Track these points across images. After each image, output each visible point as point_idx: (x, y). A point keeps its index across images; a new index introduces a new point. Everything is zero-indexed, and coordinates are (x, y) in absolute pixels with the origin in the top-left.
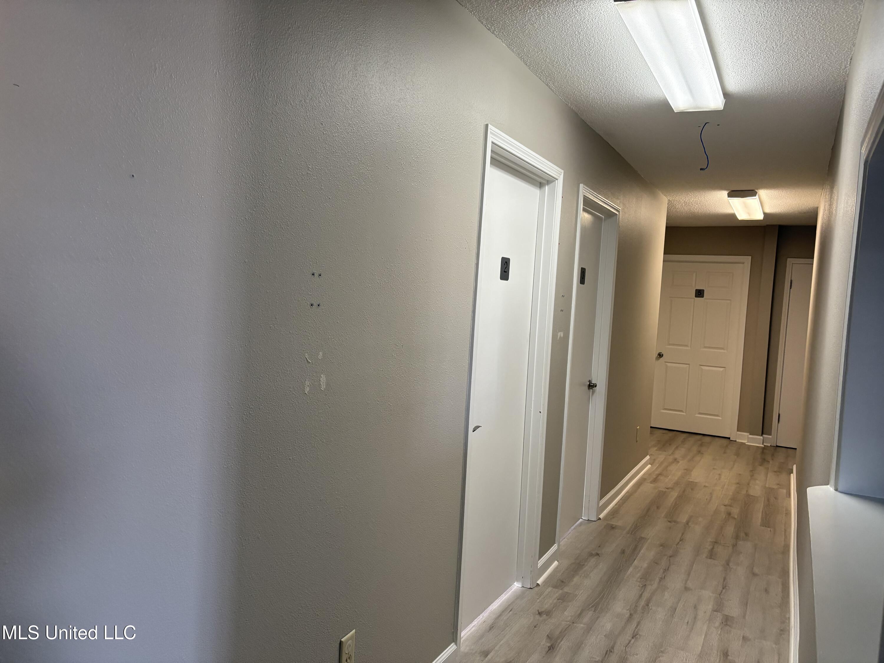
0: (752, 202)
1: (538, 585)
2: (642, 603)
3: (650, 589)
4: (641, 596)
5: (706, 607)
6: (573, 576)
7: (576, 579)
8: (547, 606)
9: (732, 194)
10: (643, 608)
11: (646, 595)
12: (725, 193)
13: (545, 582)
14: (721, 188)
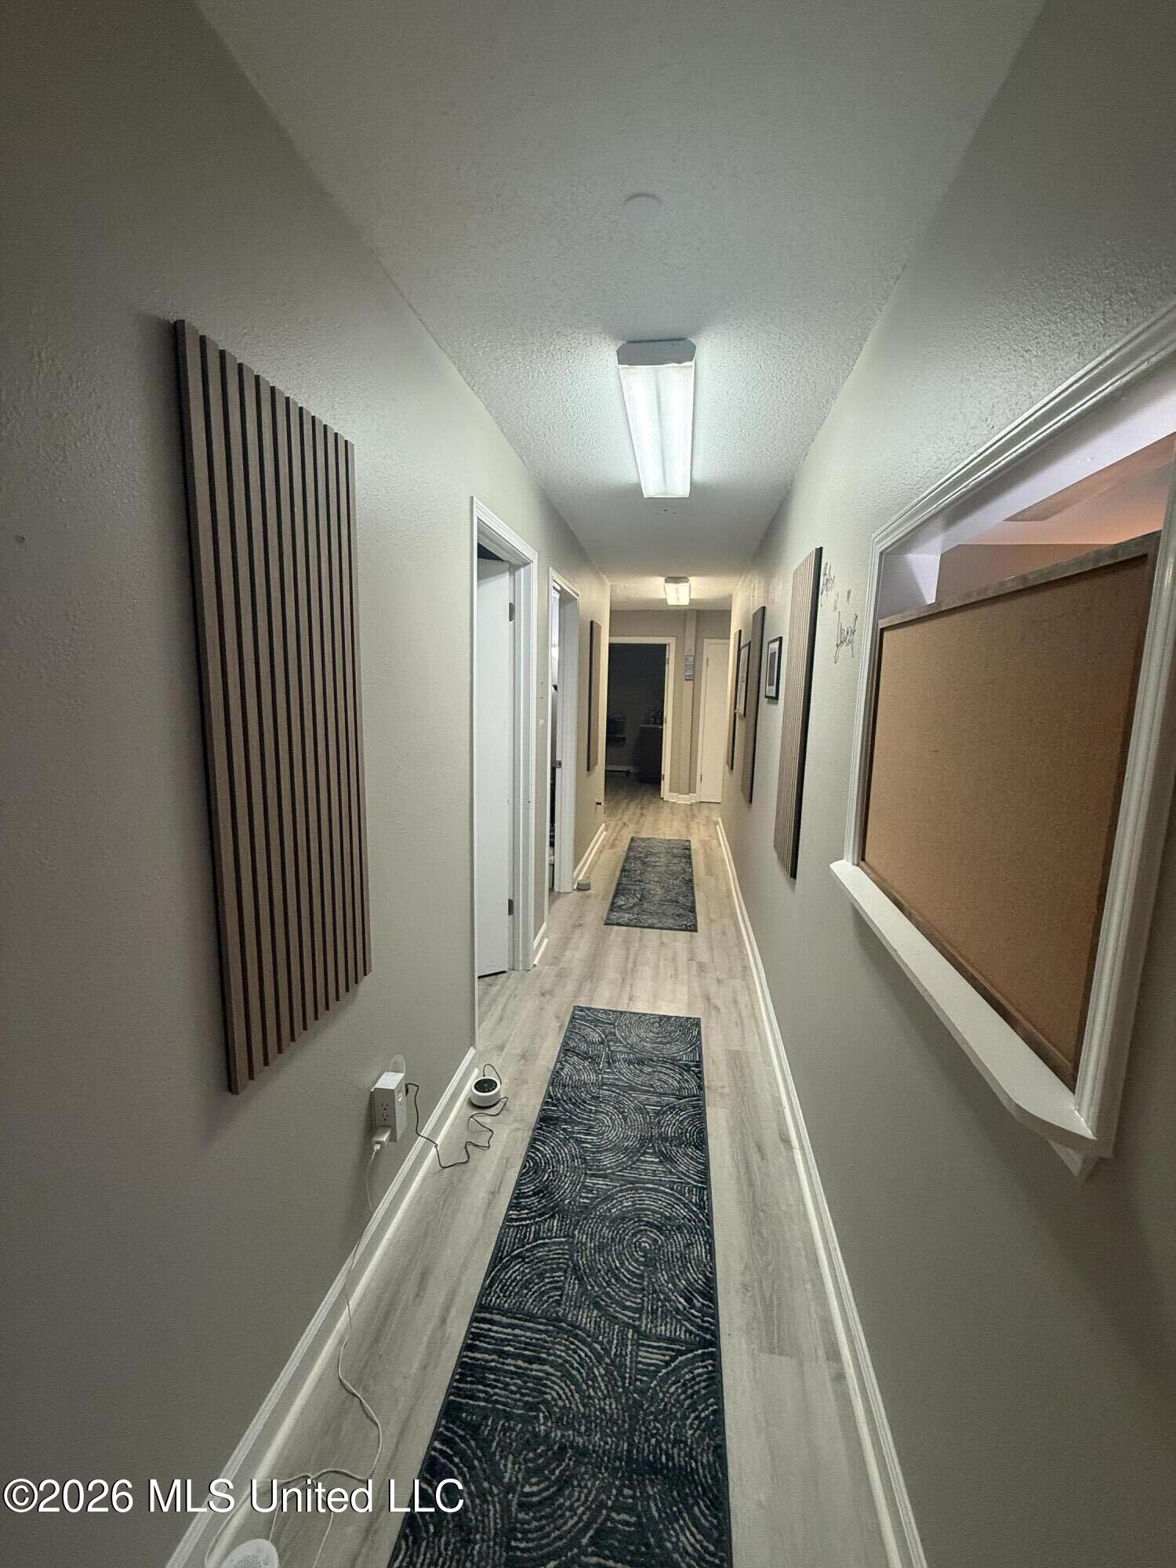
0: (683, 587)
1: (535, 966)
2: (630, 965)
3: (633, 951)
4: (627, 959)
5: (683, 957)
6: (565, 950)
7: (567, 953)
8: (548, 986)
9: (669, 580)
10: (632, 970)
11: (632, 957)
12: (662, 580)
13: (540, 961)
14: (661, 575)
